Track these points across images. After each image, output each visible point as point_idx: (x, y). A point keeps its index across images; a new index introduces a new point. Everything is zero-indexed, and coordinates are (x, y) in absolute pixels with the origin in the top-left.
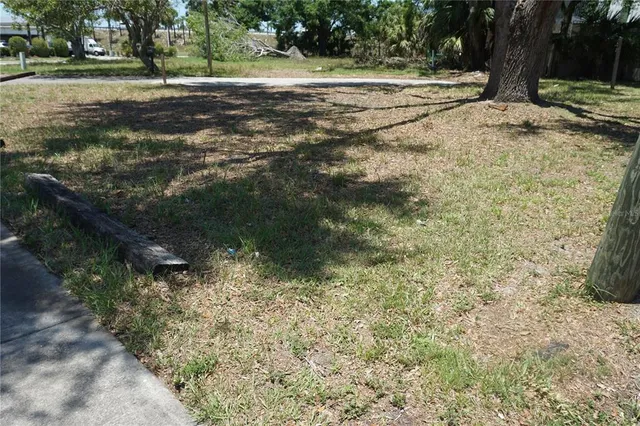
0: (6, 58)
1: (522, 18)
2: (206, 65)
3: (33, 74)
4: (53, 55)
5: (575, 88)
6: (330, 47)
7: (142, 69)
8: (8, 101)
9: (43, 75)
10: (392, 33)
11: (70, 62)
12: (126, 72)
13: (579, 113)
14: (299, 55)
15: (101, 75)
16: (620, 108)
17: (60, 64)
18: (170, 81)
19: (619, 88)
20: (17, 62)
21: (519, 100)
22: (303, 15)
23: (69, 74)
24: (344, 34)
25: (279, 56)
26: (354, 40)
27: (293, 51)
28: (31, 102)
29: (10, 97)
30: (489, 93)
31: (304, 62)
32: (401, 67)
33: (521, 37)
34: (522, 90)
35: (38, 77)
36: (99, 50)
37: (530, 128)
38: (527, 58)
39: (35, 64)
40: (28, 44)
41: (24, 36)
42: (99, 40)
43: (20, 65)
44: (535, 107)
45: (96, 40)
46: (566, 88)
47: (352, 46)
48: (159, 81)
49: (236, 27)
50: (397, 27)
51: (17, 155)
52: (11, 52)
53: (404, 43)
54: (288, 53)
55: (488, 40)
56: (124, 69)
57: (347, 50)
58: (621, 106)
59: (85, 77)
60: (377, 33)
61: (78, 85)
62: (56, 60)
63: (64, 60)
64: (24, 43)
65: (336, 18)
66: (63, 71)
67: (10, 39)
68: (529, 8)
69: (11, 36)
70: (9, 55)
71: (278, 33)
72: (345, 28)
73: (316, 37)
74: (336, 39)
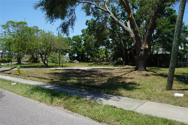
1: (142, 55)
5: (151, 69)
6: (84, 60)
10: (101, 56)
11: (17, 64)
13: (155, 73)
14: (78, 62)
16: (162, 72)
18: (57, 68)
19: (160, 68)
21: (143, 71)
22: (77, 52)
25: (72, 62)
26: (90, 58)
27: (76, 61)
30: (136, 69)
31: (79, 64)
32: (107, 64)
33: (142, 59)
34: (143, 69)
37: (147, 75)
38: (143, 62)
44: (147, 72)
46: (149, 68)
53: (105, 59)
54: (74, 61)
58: (162, 71)
60: (96, 56)
65: (86, 52)
68: (143, 53)
71: (70, 56)
72: (88, 55)
73: (80, 57)
74: (86, 58)
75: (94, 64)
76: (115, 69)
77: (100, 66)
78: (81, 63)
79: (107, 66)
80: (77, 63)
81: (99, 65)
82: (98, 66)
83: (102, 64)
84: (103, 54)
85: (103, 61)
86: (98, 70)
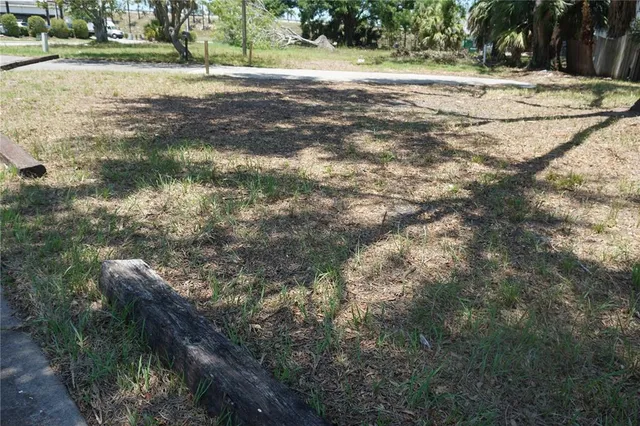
0: (24, 38)
2: (242, 53)
3: (57, 57)
4: (73, 37)
6: (357, 37)
7: (174, 55)
8: (37, 94)
9: (68, 59)
10: (426, 24)
11: (93, 44)
12: (157, 59)
14: (328, 45)
15: (131, 61)
17: (81, 46)
20: (38, 43)
22: (332, 3)
23: (96, 59)
24: (372, 24)
25: (308, 45)
26: (381, 31)
27: (322, 40)
28: (64, 95)
29: (37, 87)
31: (334, 52)
32: (450, 61)
35: (63, 61)
36: (118, 32)
39: (56, 46)
40: (46, 23)
41: (43, 16)
42: (117, 22)
43: (41, 46)
45: (114, 22)
47: (379, 37)
48: (200, 71)
49: (264, 13)
50: (432, 19)
51: (68, 193)
52: (30, 32)
53: (438, 36)
54: (316, 42)
55: (554, 36)
56: (154, 55)
57: (373, 41)
59: (114, 62)
60: (405, 24)
61: (112, 74)
62: (76, 42)
63: (85, 42)
64: (42, 23)
65: (365, 7)
66: (88, 55)
67: (29, 19)
69: (30, 15)
70: (27, 35)
71: (303, 21)
72: (372, 18)
73: (342, 26)
74: (363, 29)
75: (393, 55)
76: (493, 88)
77: (418, 67)
78: (345, 51)
79: (450, 67)
80: (327, 50)
81: (412, 62)
82: (408, 67)
83: (427, 57)
84: (432, 14)
85: (432, 44)
86: (406, 89)
